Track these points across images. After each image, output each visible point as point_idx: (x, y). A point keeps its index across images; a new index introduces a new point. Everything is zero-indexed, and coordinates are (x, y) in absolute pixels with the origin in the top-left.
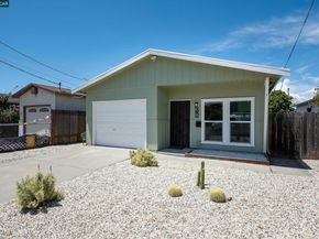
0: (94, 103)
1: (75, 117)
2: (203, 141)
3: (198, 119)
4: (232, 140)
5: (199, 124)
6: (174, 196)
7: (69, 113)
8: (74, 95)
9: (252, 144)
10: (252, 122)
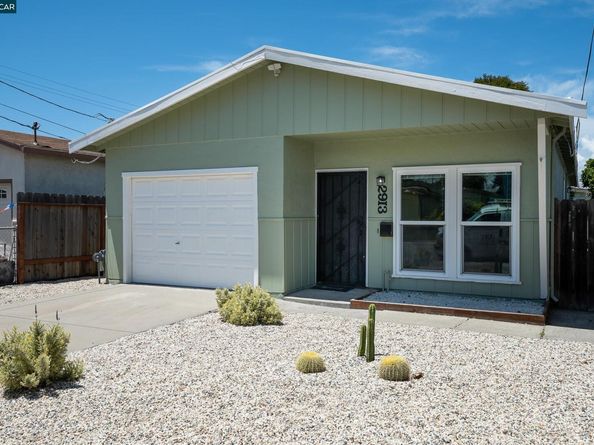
0: (126, 177)
1: (76, 213)
2: (398, 272)
3: (384, 217)
4: (466, 270)
5: (386, 229)
6: (308, 371)
7: (60, 201)
8: (76, 156)
9: (514, 278)
10: (514, 224)
